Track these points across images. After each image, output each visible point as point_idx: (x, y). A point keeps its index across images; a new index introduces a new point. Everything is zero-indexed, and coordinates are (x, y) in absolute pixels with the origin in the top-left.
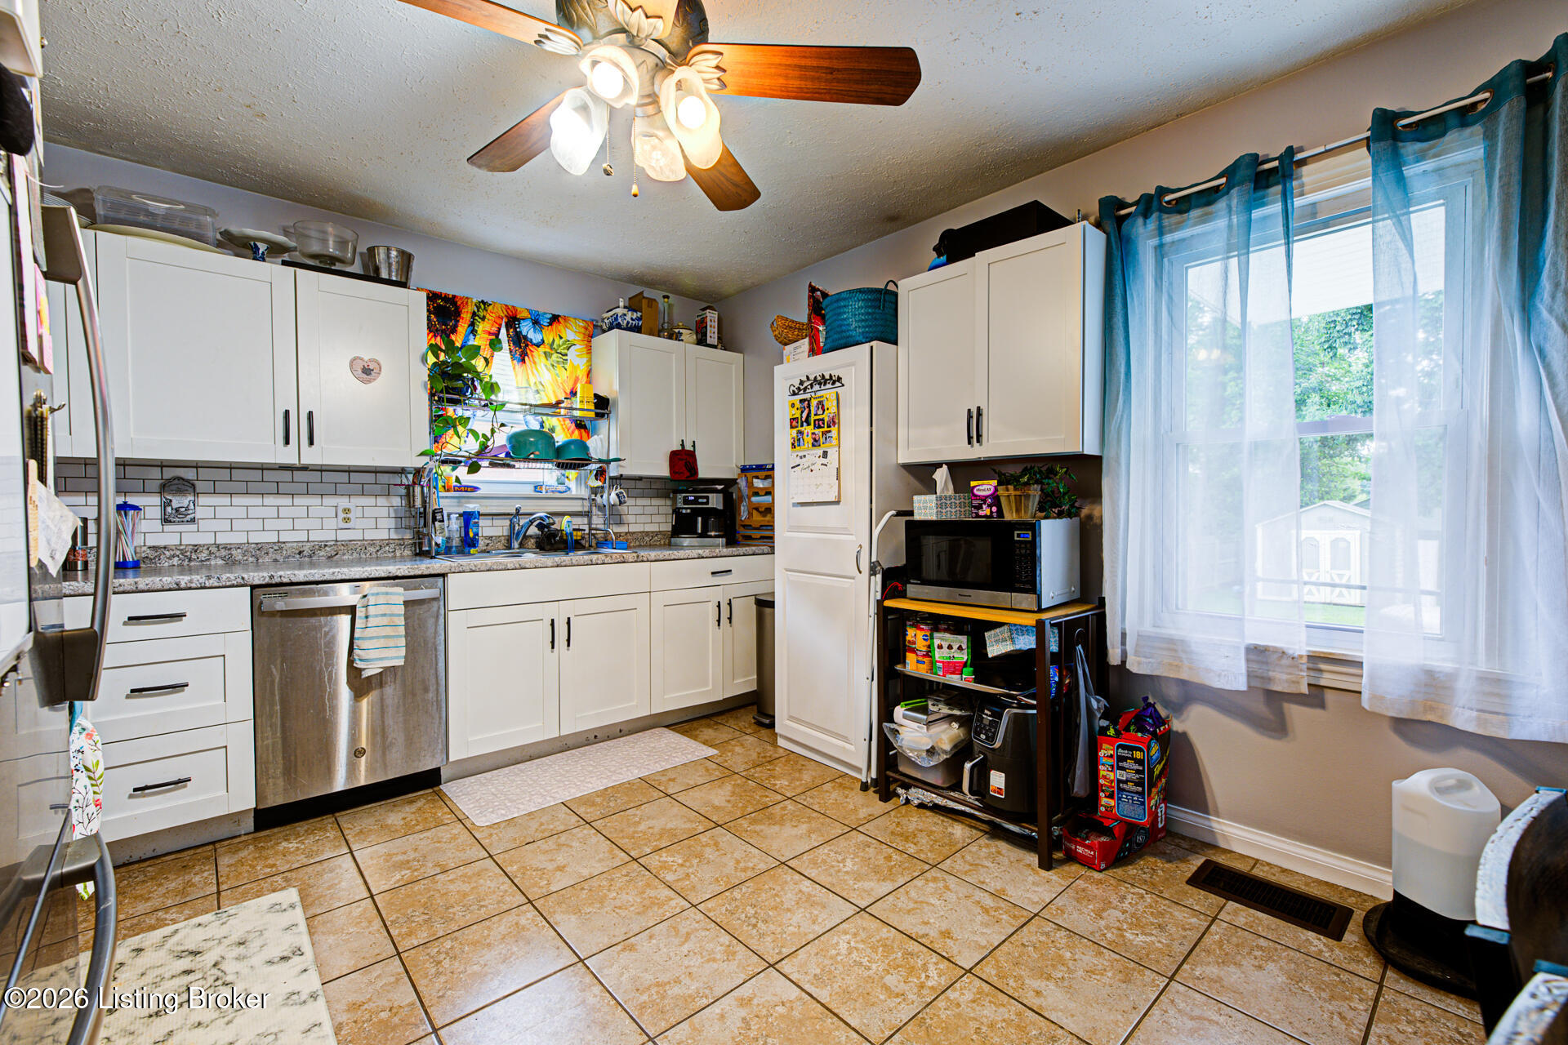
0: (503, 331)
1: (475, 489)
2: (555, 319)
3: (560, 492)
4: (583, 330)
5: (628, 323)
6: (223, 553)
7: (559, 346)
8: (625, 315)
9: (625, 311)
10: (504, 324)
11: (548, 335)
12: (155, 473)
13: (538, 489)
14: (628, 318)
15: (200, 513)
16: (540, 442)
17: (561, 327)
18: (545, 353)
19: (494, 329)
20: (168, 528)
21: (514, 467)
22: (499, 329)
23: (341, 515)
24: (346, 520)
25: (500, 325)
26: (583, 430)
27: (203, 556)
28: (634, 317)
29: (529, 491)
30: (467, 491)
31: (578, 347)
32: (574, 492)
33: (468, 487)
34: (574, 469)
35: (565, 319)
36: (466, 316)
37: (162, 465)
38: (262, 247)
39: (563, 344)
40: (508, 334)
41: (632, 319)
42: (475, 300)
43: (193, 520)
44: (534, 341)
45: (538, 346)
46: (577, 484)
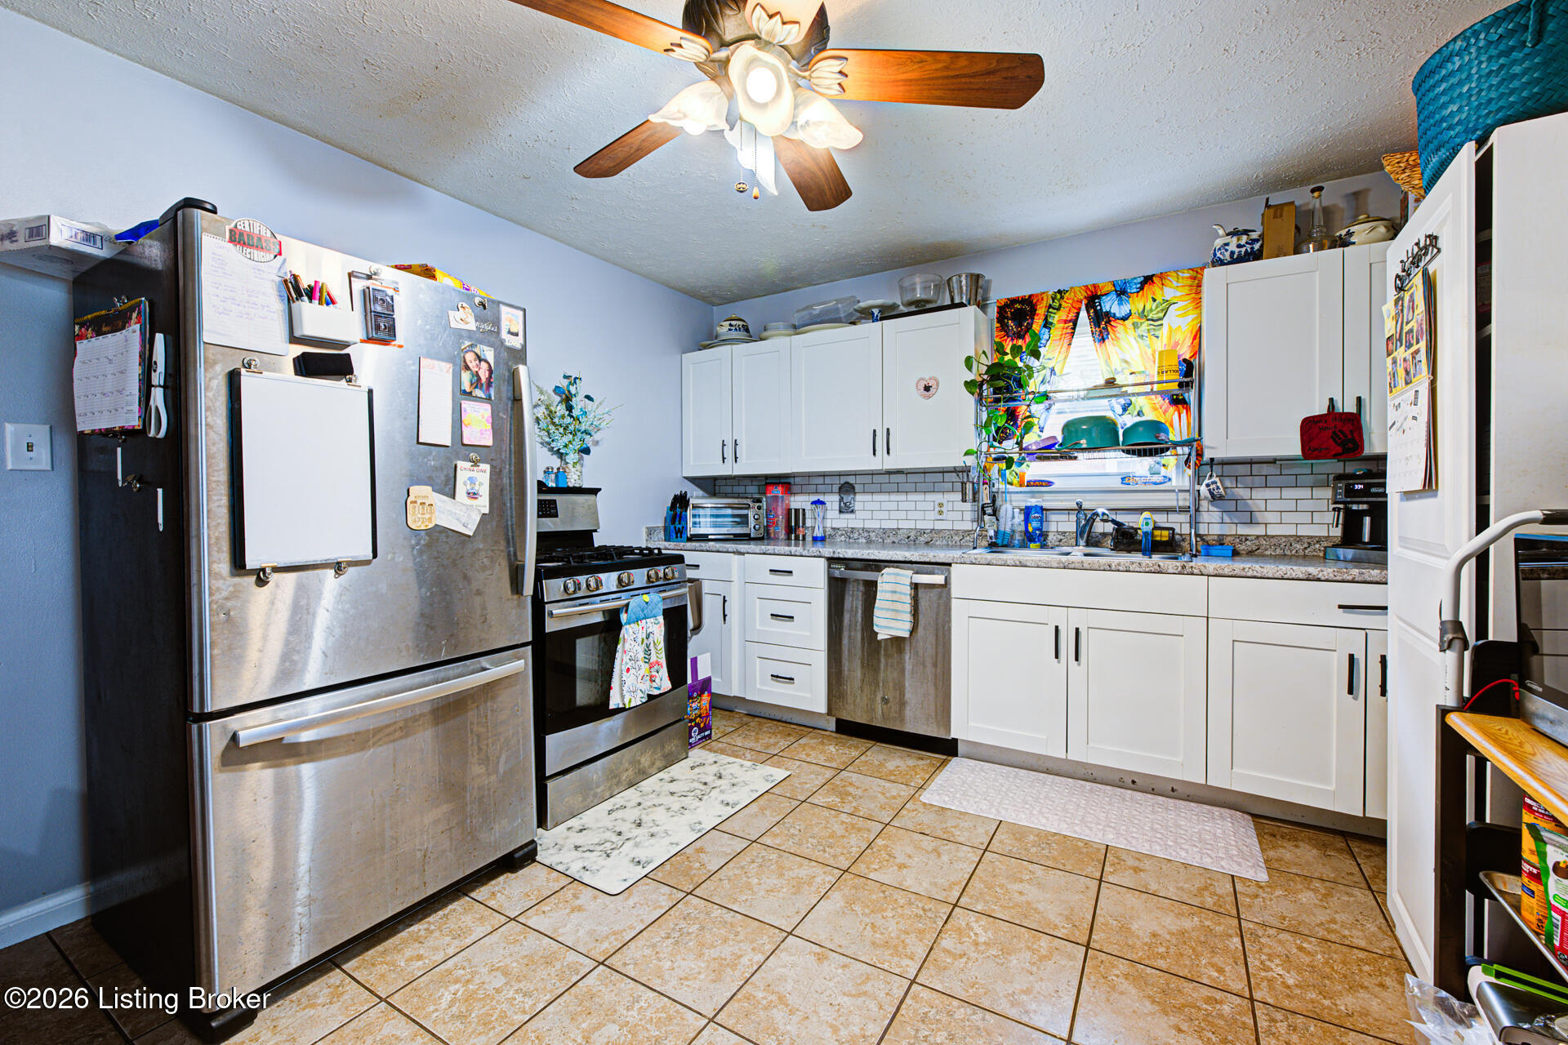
0: (1083, 314)
1: (1049, 484)
2: (1148, 280)
3: (1155, 484)
4: (1189, 282)
5: (1232, 253)
6: (866, 534)
7: (1151, 310)
8: (1227, 244)
9: (1228, 239)
10: (1083, 307)
11: (1136, 304)
12: (836, 480)
13: (1126, 481)
14: (1233, 247)
15: (857, 506)
16: (1094, 429)
17: (1156, 288)
18: (1133, 324)
19: (1072, 315)
20: (843, 516)
21: (1076, 458)
22: (1078, 314)
23: (937, 509)
24: (941, 513)
25: (1079, 310)
26: (1180, 406)
27: (856, 536)
28: (1243, 242)
29: (1116, 483)
30: (1042, 486)
31: (1181, 304)
32: (1175, 483)
33: (1042, 481)
34: (1151, 455)
35: (1162, 276)
36: (1041, 311)
37: (840, 474)
38: (876, 311)
39: (1157, 307)
40: (1089, 316)
41: (1239, 246)
42: (1051, 293)
43: (852, 512)
44: (1118, 315)
45: (1124, 319)
46: (1177, 474)
